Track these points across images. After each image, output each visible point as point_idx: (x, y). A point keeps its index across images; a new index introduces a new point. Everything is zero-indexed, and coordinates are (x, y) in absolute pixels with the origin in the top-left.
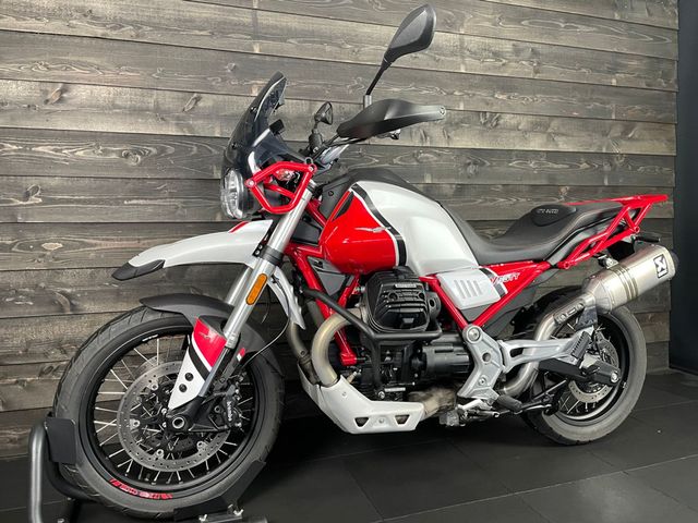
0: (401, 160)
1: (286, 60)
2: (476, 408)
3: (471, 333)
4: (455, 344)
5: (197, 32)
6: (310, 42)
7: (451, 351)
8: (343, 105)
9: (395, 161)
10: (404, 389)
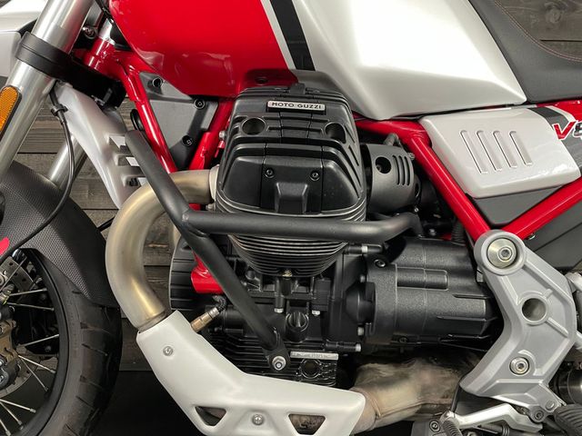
2: (501, 423)
3: (495, 248)
4: (453, 272)
7: (442, 287)
10: (334, 356)
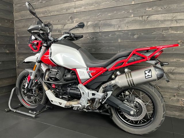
0: (111, 35)
1: (82, 12)
5: (64, 10)
6: (87, 6)
7: (75, 90)
8: (95, 22)
9: (109, 36)
10: (67, 97)
